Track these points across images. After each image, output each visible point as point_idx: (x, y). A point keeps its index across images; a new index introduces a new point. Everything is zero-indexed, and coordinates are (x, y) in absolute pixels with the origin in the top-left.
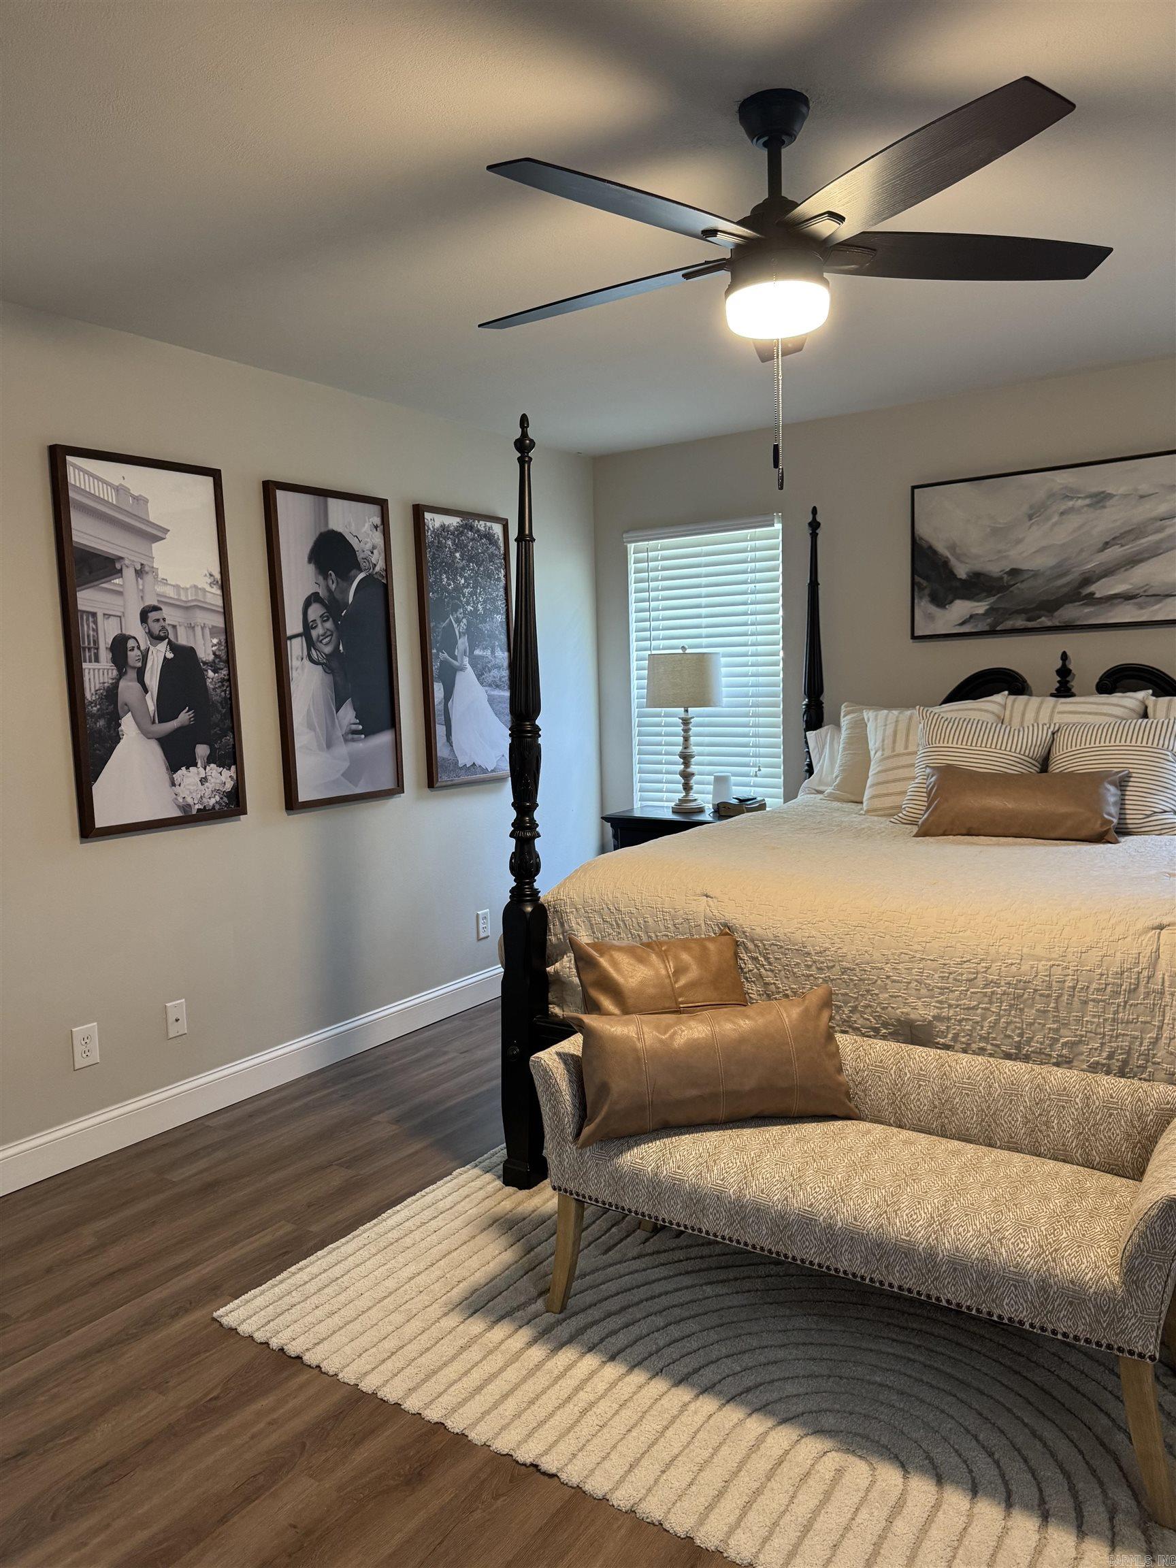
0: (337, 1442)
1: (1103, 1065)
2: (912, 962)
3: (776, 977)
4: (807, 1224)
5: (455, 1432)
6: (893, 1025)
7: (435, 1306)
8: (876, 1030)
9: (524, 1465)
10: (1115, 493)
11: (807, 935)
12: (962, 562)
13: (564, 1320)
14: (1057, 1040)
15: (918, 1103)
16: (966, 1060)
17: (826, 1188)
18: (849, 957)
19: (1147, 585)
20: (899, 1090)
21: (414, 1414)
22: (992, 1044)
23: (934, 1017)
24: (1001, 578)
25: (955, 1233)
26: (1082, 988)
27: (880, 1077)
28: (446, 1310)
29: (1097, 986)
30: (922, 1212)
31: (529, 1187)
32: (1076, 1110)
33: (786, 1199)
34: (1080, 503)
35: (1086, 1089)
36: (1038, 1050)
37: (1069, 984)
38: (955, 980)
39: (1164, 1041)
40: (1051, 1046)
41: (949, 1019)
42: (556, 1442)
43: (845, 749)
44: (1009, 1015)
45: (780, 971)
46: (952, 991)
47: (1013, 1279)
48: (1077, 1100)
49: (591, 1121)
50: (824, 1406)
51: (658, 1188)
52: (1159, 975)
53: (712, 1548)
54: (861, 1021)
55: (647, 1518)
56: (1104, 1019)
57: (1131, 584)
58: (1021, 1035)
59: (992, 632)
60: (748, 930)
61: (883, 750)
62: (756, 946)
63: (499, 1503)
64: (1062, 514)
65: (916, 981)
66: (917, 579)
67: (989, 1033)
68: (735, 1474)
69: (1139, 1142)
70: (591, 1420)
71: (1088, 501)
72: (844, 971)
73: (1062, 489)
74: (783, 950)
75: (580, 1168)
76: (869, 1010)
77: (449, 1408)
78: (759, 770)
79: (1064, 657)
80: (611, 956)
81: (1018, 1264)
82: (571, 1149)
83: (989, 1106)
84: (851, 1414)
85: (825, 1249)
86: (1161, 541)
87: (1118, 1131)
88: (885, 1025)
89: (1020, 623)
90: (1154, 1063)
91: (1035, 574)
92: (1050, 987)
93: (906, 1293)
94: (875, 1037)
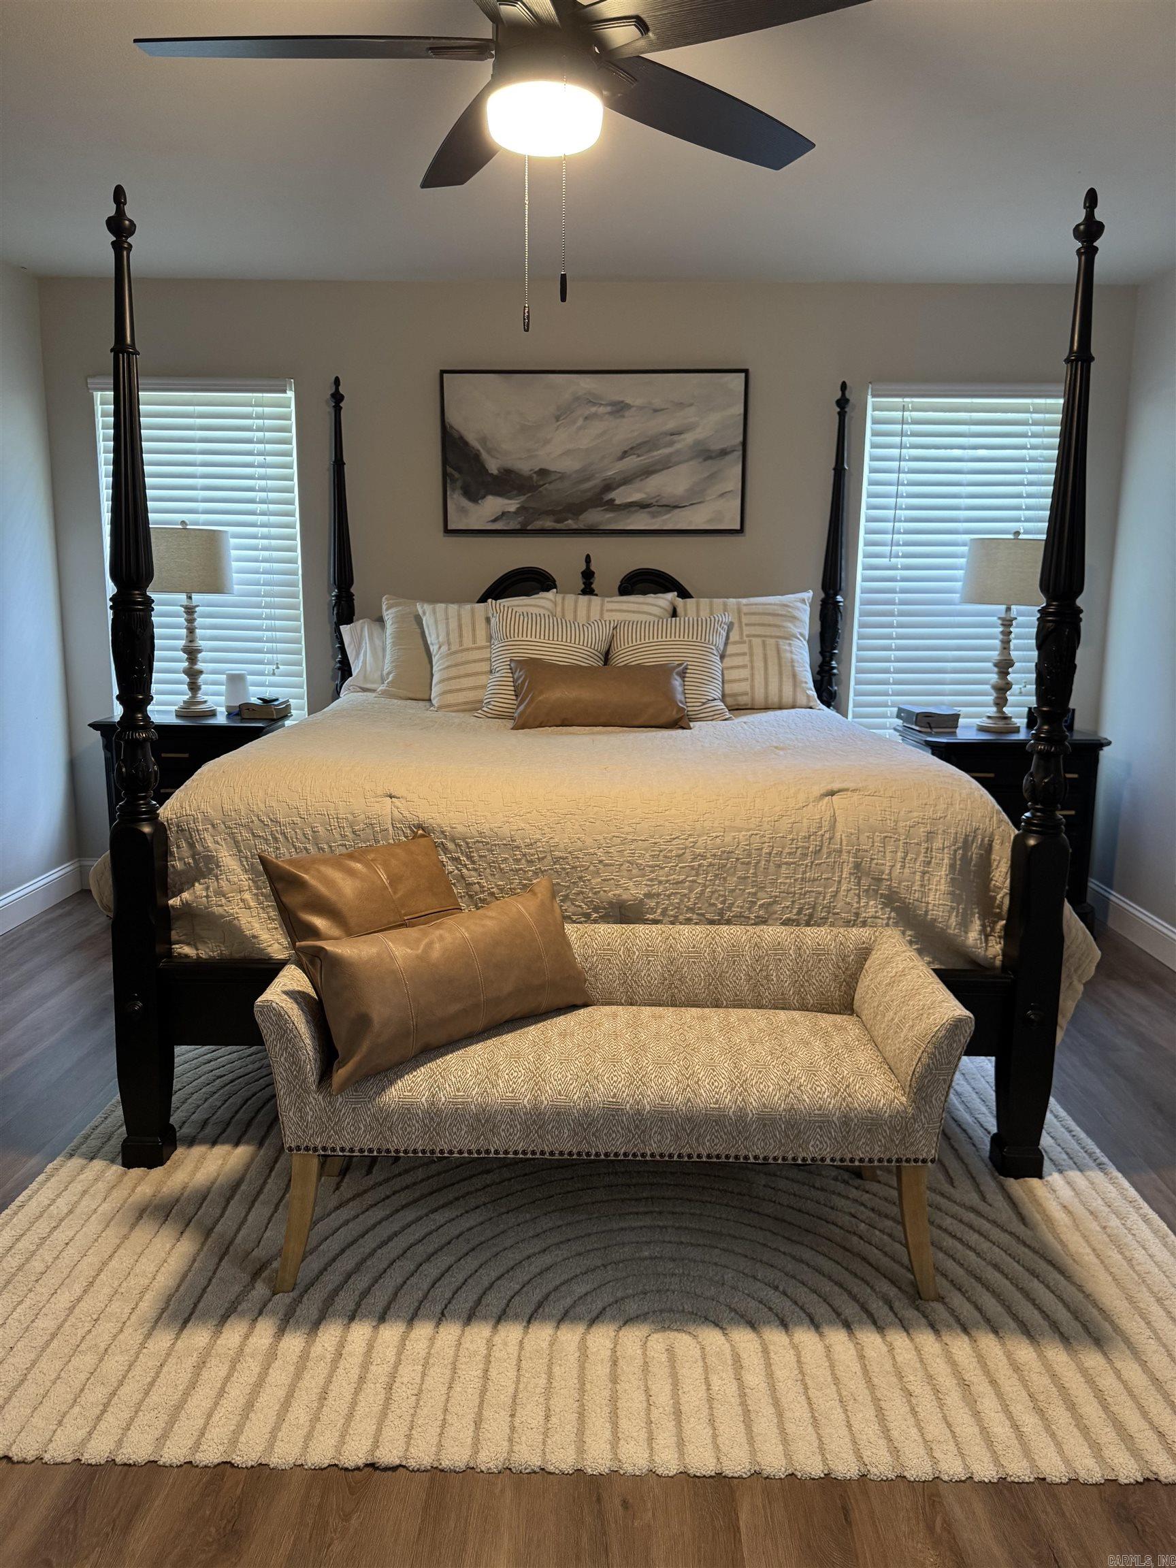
0: (95, 1540)
1: (794, 920)
2: (624, 844)
3: (480, 875)
4: (613, 1115)
5: (249, 1465)
6: (605, 908)
7: (128, 1331)
8: (587, 916)
9: (358, 1469)
10: (632, 404)
11: (515, 827)
12: (493, 457)
13: (301, 1296)
14: (755, 903)
15: (649, 978)
16: (686, 930)
17: (623, 1076)
18: (562, 846)
19: (659, 496)
20: (630, 969)
21: (181, 1466)
22: (698, 914)
23: (645, 895)
24: (530, 478)
25: (758, 1091)
26: (777, 854)
27: (609, 960)
28: (145, 1331)
29: (789, 850)
30: (720, 1078)
31: (161, 1162)
32: (791, 961)
33: (587, 1095)
34: (602, 410)
35: (796, 941)
36: (738, 914)
37: (766, 850)
38: (665, 857)
39: (842, 893)
40: (749, 909)
41: (659, 895)
42: (379, 1431)
43: (394, 644)
44: (714, 885)
45: (485, 869)
46: (662, 868)
47: (818, 1122)
48: (791, 952)
49: (343, 1064)
50: (619, 1294)
51: (434, 1117)
52: (838, 835)
53: (606, 1470)
54: (572, 909)
55: (526, 1469)
56: (795, 880)
57: (646, 493)
58: (723, 902)
59: (522, 532)
60: (449, 829)
61: (449, 644)
62: (457, 845)
63: (354, 1522)
64: (586, 418)
65: (628, 862)
66: (449, 470)
67: (695, 904)
68: (582, 1390)
69: (845, 980)
70: (403, 1392)
71: (609, 409)
72: (556, 860)
73: (585, 394)
74: (489, 846)
75: (329, 1118)
76: (581, 896)
77: (226, 1441)
78: (278, 668)
79: (588, 559)
80: (319, 871)
81: (821, 1106)
82: (316, 1100)
83: (715, 970)
84: (645, 1294)
85: (634, 1137)
86: (671, 454)
87: (827, 974)
88: (596, 910)
89: (549, 524)
90: (834, 914)
91: (562, 476)
92: (749, 855)
93: (715, 1160)
94: (586, 922)
